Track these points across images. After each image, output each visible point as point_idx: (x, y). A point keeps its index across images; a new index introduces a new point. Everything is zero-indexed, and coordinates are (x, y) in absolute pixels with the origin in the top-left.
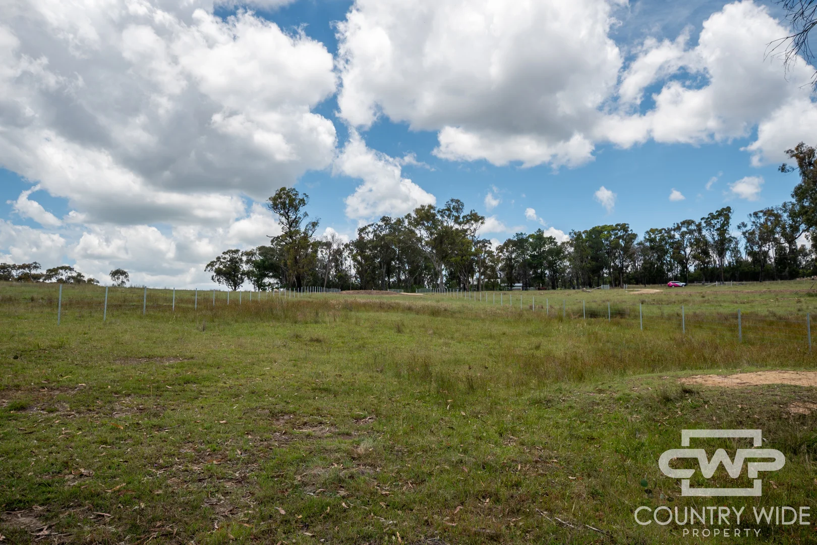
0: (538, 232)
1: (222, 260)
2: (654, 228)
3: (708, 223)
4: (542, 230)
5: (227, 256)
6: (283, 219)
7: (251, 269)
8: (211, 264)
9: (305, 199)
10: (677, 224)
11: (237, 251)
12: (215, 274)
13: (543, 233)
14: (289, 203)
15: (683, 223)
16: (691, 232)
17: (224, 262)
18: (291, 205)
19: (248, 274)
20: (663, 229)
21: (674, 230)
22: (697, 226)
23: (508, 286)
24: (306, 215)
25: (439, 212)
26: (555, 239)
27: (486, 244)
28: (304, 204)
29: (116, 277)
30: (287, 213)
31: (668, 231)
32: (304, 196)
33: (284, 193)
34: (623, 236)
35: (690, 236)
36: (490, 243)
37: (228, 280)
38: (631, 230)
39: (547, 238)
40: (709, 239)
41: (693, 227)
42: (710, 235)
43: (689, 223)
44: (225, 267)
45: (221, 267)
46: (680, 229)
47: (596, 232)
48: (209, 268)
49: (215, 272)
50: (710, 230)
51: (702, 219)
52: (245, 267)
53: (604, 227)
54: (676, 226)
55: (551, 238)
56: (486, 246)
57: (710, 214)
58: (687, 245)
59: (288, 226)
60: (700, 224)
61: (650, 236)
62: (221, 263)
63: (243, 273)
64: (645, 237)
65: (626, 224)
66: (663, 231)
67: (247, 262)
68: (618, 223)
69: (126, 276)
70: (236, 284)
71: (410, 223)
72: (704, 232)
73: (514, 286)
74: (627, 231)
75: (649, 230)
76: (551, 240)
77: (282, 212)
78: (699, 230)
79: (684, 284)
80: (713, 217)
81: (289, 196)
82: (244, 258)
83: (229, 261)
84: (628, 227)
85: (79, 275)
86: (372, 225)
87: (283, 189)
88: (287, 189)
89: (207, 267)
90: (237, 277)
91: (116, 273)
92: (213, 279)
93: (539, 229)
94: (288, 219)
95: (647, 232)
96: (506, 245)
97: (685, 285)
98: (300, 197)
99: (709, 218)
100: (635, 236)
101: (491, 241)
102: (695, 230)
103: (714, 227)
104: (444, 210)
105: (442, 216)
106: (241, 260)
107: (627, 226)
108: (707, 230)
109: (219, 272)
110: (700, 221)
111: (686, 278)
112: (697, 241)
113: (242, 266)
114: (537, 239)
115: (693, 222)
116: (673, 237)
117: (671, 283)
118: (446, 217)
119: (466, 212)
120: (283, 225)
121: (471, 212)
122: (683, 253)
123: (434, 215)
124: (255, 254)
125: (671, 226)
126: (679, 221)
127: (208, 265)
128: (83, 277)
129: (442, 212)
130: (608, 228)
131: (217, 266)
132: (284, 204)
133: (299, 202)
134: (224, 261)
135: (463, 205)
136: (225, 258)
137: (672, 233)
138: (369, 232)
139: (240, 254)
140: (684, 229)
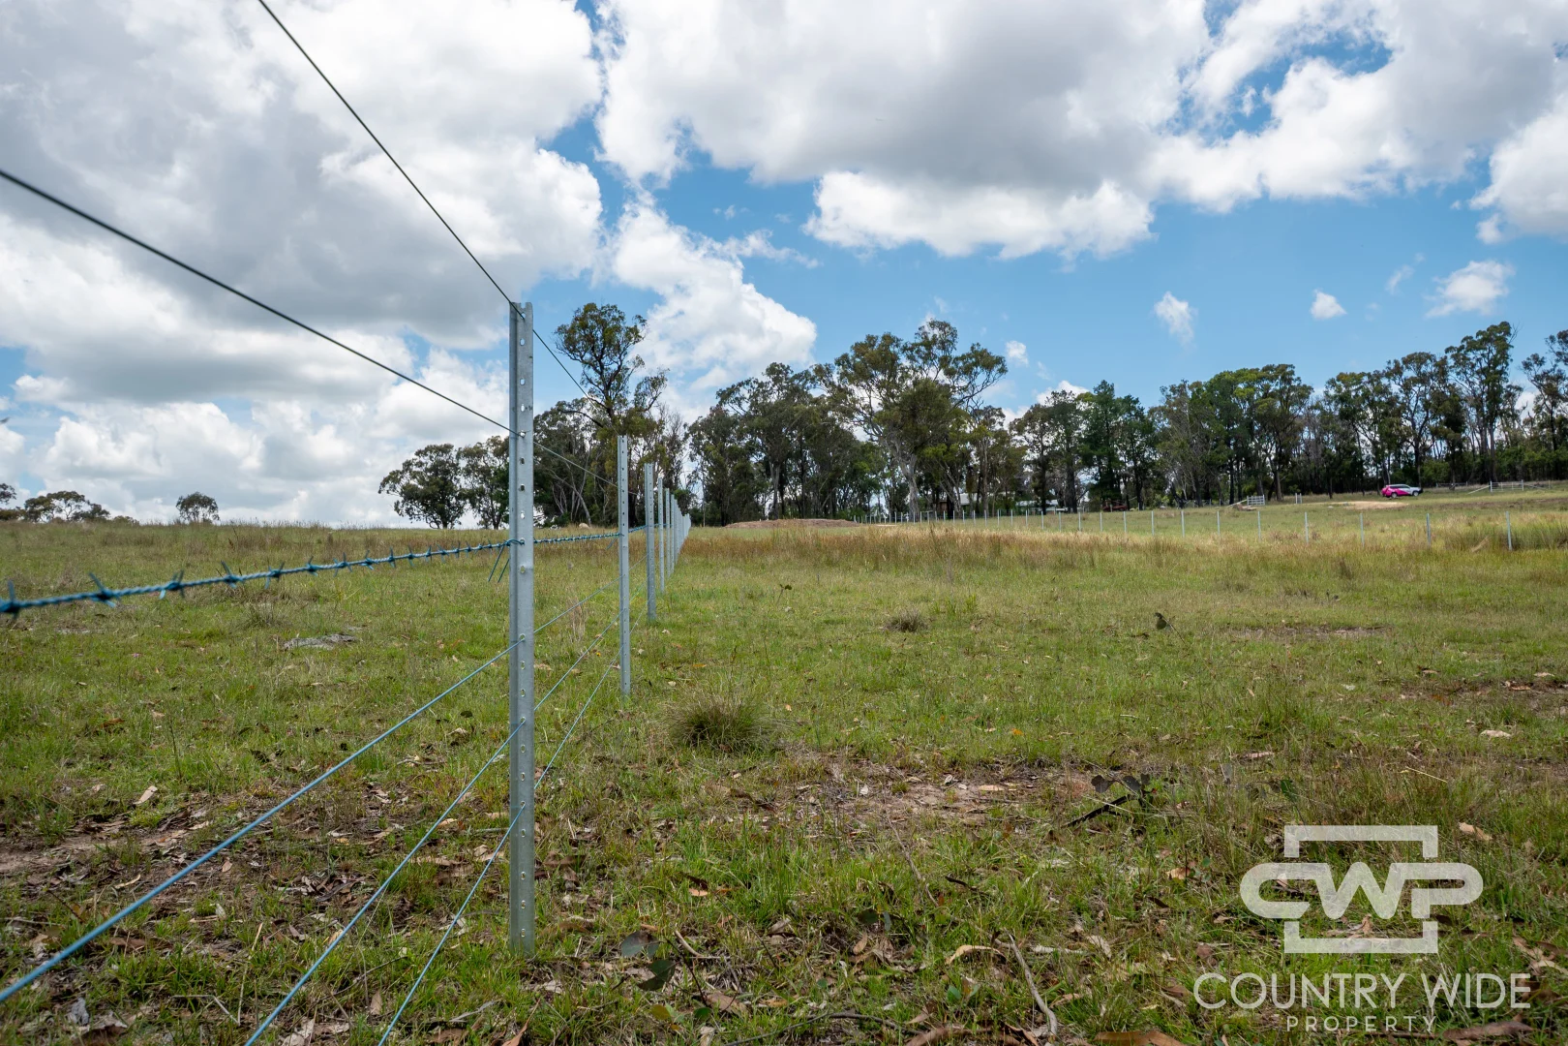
0: (1101, 387)
1: (415, 469)
2: (1348, 371)
3: (1461, 360)
4: (1109, 382)
5: (423, 459)
6: (592, 373)
7: (477, 486)
8: (394, 478)
9: (639, 327)
10: (1396, 362)
11: (446, 449)
12: (401, 499)
13: (1112, 389)
14: (603, 337)
15: (1408, 361)
16: (1423, 379)
17: (418, 473)
18: (608, 341)
19: (472, 497)
20: (1363, 374)
21: (1388, 375)
22: (1436, 365)
23: (1036, 506)
24: (640, 362)
25: (905, 349)
26: (1137, 401)
27: (994, 417)
28: (638, 338)
29: (190, 510)
30: (599, 359)
31: (1375, 378)
32: (638, 320)
33: (592, 317)
34: (1281, 391)
35: (1423, 388)
36: (1003, 416)
37: (428, 510)
38: (1299, 379)
39: (1119, 400)
40: (1465, 389)
41: (1429, 368)
42: (1464, 384)
43: (1418, 359)
44: (422, 482)
45: (414, 482)
46: (1401, 374)
47: (1224, 384)
48: (387, 487)
49: (401, 494)
50: (1465, 373)
51: (1447, 351)
52: (464, 483)
53: (1240, 375)
54: (1392, 366)
55: (1128, 399)
56: (993, 421)
57: (1465, 339)
58: (1417, 406)
59: (602, 387)
60: (1444, 361)
61: (1339, 390)
62: (414, 475)
63: (462, 496)
64: (1326, 393)
65: (1287, 366)
66: (1365, 379)
67: (468, 472)
68: (1270, 363)
69: (214, 508)
70: (446, 519)
71: (843, 375)
72: (1452, 378)
73: (1049, 506)
74: (1289, 381)
75: (1335, 376)
76: (1129, 403)
77: (588, 356)
78: (1442, 371)
79: (1418, 489)
80: (1472, 345)
81: (603, 324)
82: (463, 463)
83: (429, 470)
84: (1292, 373)
85: (97, 509)
86: (748, 382)
87: (590, 307)
88: (599, 307)
89: (383, 485)
90: (449, 505)
91: (190, 502)
92: (397, 510)
93: (1104, 382)
94: (601, 373)
95: (1332, 383)
96: (1030, 418)
97: (1420, 492)
98: (629, 323)
99: (1462, 347)
100: (1306, 390)
101: (1004, 411)
102: (1431, 375)
103: (1473, 366)
104: (915, 345)
105: (911, 358)
106: (455, 466)
107: (1288, 370)
108: (1458, 374)
109: (409, 494)
110: (1443, 354)
111: (1417, 475)
112: (1439, 397)
113: (458, 481)
114: (1100, 403)
115: (1429, 357)
116: (1385, 391)
117: (1389, 488)
118: (921, 361)
119: (961, 349)
120: (590, 386)
121: (972, 348)
122: (1409, 423)
123: (894, 358)
124: (485, 452)
125: (1382, 368)
126: (1400, 356)
127: (386, 481)
128: (107, 513)
129: (911, 349)
130: (1249, 376)
131: (404, 481)
132: (590, 340)
133: (627, 334)
134: (418, 469)
135: (954, 334)
136: (420, 464)
137: (1384, 381)
138: (743, 398)
139: (454, 454)
140: (1409, 373)
